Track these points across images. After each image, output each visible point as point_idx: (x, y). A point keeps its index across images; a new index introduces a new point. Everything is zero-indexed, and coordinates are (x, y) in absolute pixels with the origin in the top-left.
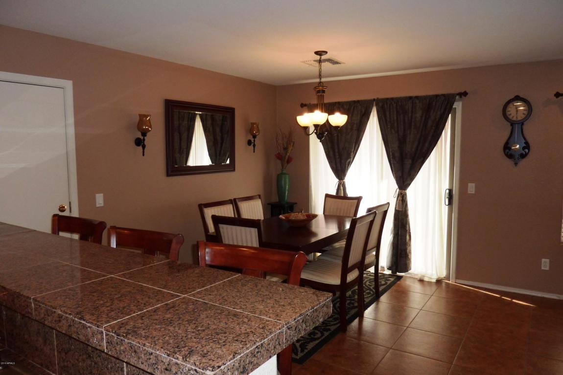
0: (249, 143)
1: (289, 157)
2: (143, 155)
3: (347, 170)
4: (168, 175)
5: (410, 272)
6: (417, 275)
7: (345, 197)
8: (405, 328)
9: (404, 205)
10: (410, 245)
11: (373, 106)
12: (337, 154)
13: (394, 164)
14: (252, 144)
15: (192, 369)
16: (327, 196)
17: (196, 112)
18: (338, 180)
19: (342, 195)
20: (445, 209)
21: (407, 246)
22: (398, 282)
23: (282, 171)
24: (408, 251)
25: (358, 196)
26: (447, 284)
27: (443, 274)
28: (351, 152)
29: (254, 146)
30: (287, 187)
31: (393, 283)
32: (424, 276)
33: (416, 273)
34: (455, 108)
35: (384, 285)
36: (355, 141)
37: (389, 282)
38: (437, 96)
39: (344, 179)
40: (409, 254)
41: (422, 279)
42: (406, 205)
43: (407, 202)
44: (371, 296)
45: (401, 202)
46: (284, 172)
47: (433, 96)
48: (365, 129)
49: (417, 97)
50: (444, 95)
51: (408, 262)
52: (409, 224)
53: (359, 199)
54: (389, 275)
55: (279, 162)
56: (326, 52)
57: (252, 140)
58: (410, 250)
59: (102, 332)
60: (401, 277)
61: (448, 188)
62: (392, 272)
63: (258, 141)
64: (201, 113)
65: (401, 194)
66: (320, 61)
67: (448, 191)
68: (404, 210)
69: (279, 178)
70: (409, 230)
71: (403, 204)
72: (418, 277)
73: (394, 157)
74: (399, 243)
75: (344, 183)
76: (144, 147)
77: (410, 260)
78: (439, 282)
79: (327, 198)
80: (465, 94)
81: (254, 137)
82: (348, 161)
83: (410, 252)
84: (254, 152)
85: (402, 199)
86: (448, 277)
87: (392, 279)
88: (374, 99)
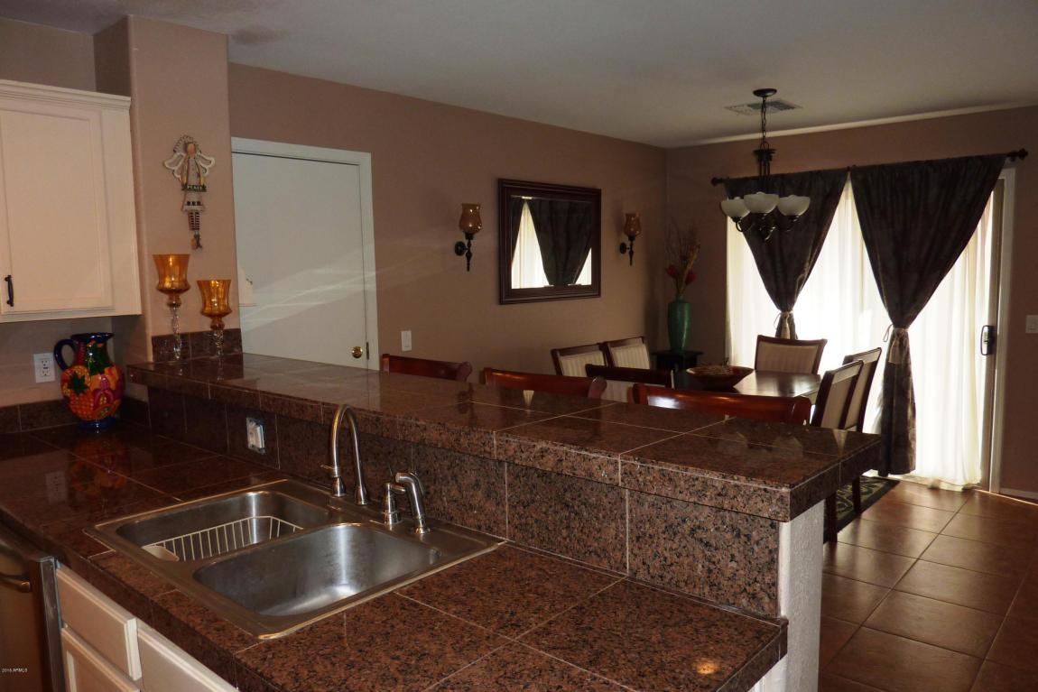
0: (623, 248)
1: (690, 273)
2: (468, 269)
3: (798, 293)
4: (501, 302)
5: (912, 473)
6: (926, 479)
7: (794, 341)
8: (914, 560)
9: (904, 354)
10: (914, 426)
11: (845, 180)
12: (779, 265)
13: (884, 281)
14: (628, 251)
15: (759, 489)
16: (761, 339)
17: (523, 197)
18: (780, 312)
19: (788, 337)
20: (981, 362)
21: (909, 428)
22: (892, 490)
23: (678, 294)
24: (910, 437)
25: (819, 338)
26: (984, 497)
27: (976, 477)
28: (805, 262)
29: (631, 253)
30: (686, 324)
31: (883, 492)
32: (940, 481)
33: (924, 475)
34: (1003, 180)
35: (865, 493)
36: (812, 242)
37: (875, 490)
38: (967, 159)
39: (791, 309)
40: (913, 442)
41: (935, 485)
42: (908, 354)
43: (908, 349)
44: (847, 509)
45: (897, 349)
46: (681, 298)
47: (960, 159)
48: (831, 222)
49: (930, 163)
50: (981, 158)
51: (909, 455)
52: (912, 389)
53: (819, 345)
54: (874, 478)
55: (671, 280)
56: (775, 91)
57: (628, 244)
58: (914, 435)
59: (616, 462)
60: (896, 483)
61: (987, 324)
62: (879, 474)
63: (638, 245)
64: (530, 198)
65: (898, 335)
66: (764, 106)
67: (986, 330)
68: (902, 362)
69: (672, 308)
70: (913, 399)
71: (901, 354)
72: (929, 483)
73: (885, 270)
74: (894, 421)
75: (791, 316)
76: (469, 256)
77: (913, 451)
78: (968, 491)
79: (761, 343)
80: (1023, 154)
81: (632, 238)
82: (800, 277)
83: (914, 439)
84: (631, 264)
85: (900, 344)
86: (985, 484)
87: (880, 485)
88: (848, 167)
